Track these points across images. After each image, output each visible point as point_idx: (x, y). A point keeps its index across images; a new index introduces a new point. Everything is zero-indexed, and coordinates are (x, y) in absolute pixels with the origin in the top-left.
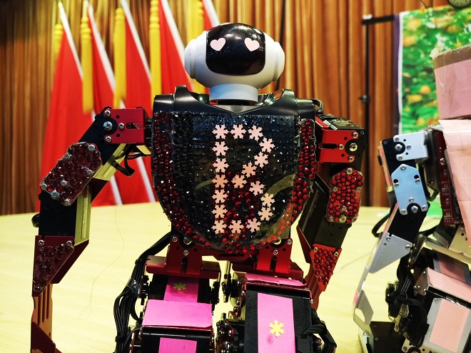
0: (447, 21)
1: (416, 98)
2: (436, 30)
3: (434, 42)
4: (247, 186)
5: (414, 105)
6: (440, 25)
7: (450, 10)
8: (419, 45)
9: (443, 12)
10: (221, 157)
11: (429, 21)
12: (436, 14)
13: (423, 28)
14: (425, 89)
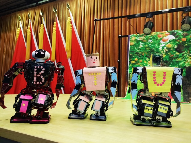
0: (143, 38)
1: (134, 62)
2: (140, 41)
3: (139, 45)
4: (40, 76)
5: (133, 64)
6: (141, 40)
7: (144, 35)
8: (135, 45)
9: (142, 35)
10: (35, 71)
11: (138, 38)
12: (140, 36)
13: (136, 40)
14: (136, 59)
